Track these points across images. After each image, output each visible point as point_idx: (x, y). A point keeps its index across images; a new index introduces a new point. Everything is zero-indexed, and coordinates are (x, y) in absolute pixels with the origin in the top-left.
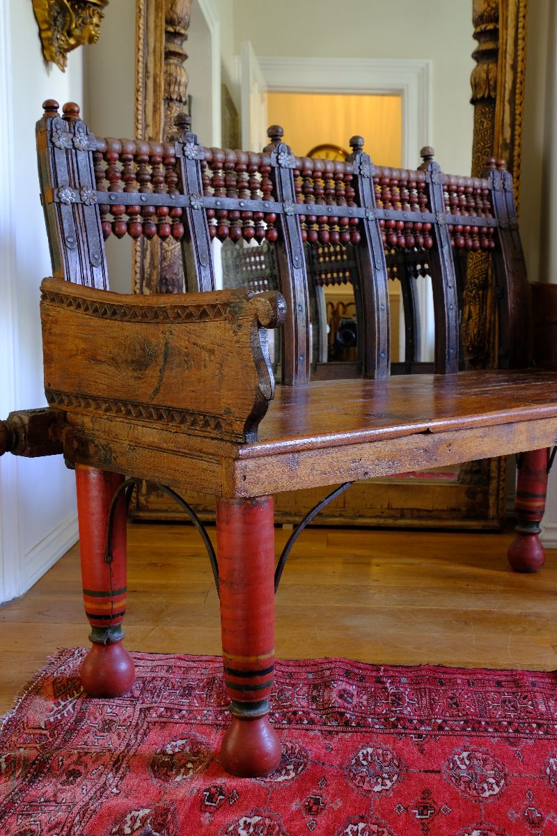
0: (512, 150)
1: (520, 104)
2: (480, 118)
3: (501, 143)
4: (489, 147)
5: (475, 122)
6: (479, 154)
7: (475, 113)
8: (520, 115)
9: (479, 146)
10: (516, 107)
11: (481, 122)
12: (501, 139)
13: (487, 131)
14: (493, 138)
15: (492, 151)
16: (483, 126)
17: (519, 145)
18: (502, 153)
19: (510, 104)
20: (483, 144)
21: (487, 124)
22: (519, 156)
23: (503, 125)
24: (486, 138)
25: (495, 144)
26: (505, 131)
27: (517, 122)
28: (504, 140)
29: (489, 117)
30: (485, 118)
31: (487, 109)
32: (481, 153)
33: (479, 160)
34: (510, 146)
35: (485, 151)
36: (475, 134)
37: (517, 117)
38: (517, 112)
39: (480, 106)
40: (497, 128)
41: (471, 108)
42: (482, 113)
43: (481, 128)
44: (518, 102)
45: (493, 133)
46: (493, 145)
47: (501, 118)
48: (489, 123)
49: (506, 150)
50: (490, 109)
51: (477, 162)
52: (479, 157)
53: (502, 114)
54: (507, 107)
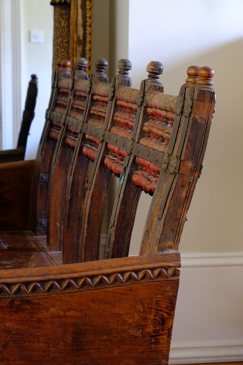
0: (84, 46)
1: (90, 9)
2: (59, 18)
3: (75, 39)
4: (66, 42)
5: (55, 21)
6: (58, 47)
7: (55, 14)
8: (90, 18)
9: (58, 40)
10: (87, 12)
11: (59, 21)
12: (75, 36)
13: (64, 29)
14: (69, 35)
15: (69, 45)
16: (61, 25)
17: (90, 42)
18: (76, 48)
19: (82, 9)
20: (61, 39)
21: (64, 23)
22: (90, 50)
23: (77, 25)
24: (64, 35)
25: (71, 40)
26: (78, 30)
27: (88, 24)
28: (78, 37)
29: (66, 18)
30: (63, 18)
31: (64, 12)
32: (60, 46)
33: (58, 52)
34: (82, 42)
35: (63, 46)
36: (55, 31)
37: (88, 19)
38: (88, 15)
39: (58, 9)
40: (72, 27)
41: (52, 8)
42: (60, 14)
43: (60, 26)
44: (88, 7)
45: (69, 31)
46: (69, 41)
47: (75, 19)
48: (66, 22)
49: (80, 45)
50: (66, 12)
51: (57, 53)
52: (58, 49)
53: (75, 16)
54: (80, 11)
